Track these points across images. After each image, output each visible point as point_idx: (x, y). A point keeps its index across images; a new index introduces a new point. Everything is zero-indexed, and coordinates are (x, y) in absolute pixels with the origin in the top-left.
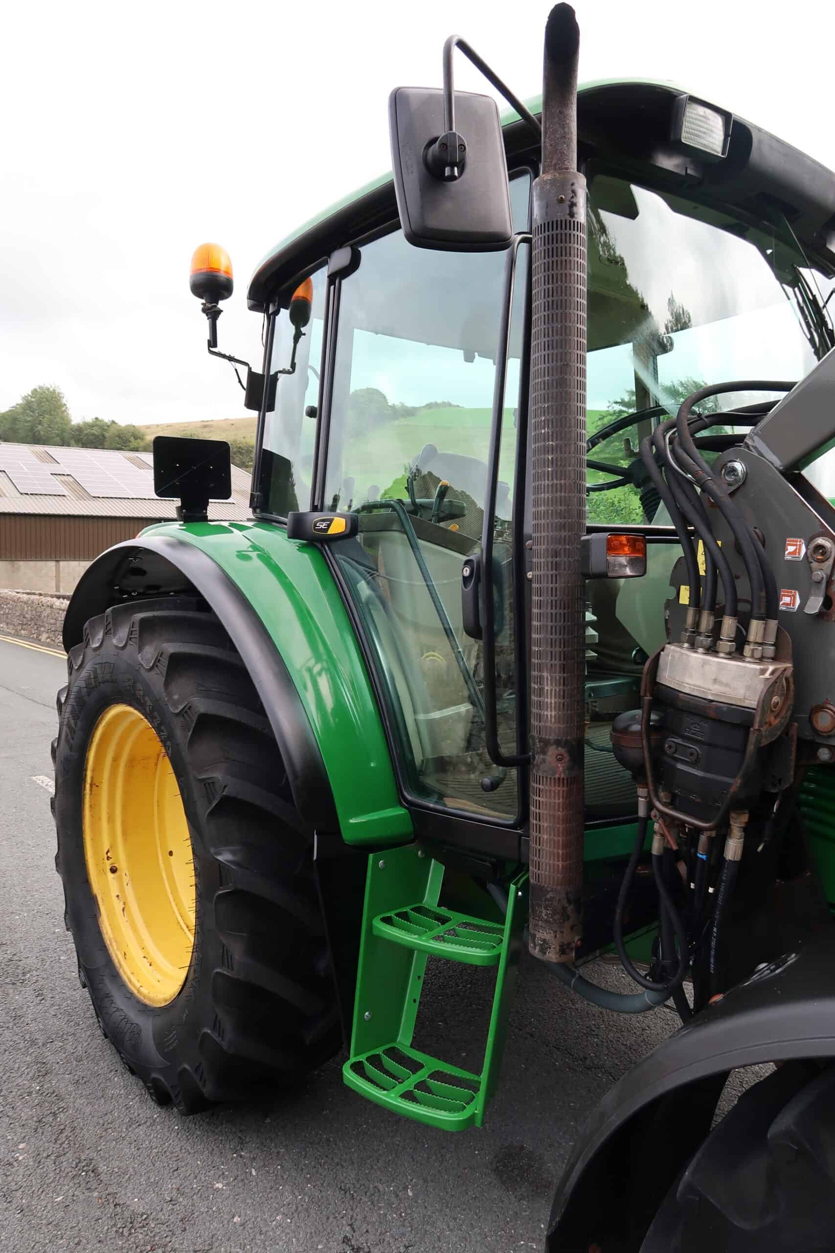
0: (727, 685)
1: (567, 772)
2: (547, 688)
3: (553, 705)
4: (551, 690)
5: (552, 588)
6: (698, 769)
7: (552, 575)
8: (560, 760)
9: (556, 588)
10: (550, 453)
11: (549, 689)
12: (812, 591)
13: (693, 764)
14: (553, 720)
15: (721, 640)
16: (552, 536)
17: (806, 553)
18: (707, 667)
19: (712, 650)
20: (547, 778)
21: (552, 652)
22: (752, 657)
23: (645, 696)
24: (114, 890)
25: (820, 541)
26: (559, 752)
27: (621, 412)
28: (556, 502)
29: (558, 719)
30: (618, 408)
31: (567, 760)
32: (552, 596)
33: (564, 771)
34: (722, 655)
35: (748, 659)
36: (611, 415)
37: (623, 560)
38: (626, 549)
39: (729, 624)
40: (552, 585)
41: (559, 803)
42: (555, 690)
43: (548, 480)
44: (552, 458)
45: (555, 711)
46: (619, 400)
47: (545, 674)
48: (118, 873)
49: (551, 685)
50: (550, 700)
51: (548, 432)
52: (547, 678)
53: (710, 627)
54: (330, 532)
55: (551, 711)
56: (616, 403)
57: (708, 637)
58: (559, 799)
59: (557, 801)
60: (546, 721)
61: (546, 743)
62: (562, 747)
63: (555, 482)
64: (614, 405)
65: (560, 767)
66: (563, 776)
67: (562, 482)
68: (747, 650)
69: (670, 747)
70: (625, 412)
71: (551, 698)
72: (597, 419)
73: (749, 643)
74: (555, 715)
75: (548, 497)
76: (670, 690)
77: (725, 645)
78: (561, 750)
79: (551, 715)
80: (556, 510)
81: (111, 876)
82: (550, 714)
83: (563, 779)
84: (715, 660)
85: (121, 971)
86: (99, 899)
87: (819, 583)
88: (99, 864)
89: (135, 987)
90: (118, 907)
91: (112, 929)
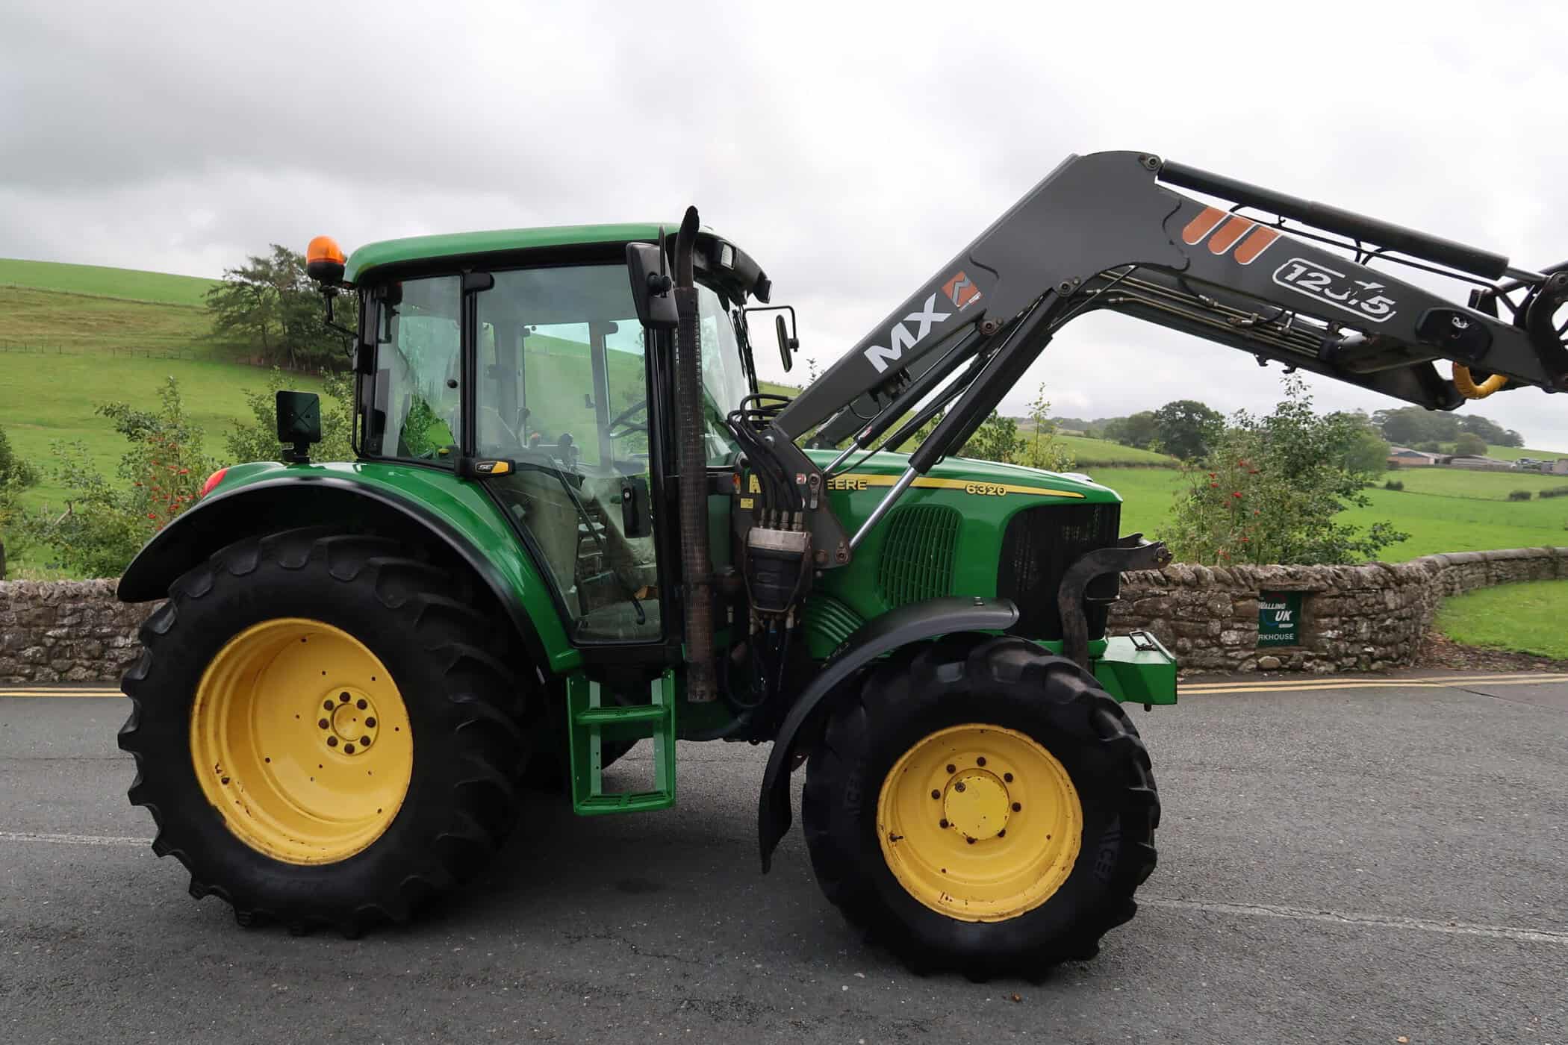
0: (789, 543)
1: (709, 598)
2: (697, 555)
3: (701, 564)
4: (699, 556)
6: (776, 585)
7: (695, 495)
8: (705, 592)
9: (698, 502)
10: (692, 431)
12: (812, 498)
13: (771, 583)
15: (782, 523)
17: (807, 480)
18: (778, 536)
19: (777, 528)
21: (698, 536)
22: (797, 530)
23: (743, 553)
24: (231, 799)
25: (814, 475)
26: (704, 589)
27: (243, 284)
29: (703, 571)
30: (238, 279)
31: (708, 592)
32: (696, 506)
33: (707, 598)
34: (783, 530)
35: (794, 531)
36: (228, 287)
39: (785, 515)
40: (696, 501)
41: (705, 615)
42: (701, 556)
44: (693, 434)
46: (240, 269)
47: (695, 548)
48: (230, 783)
49: (699, 553)
50: (699, 561)
52: (697, 549)
53: (776, 518)
54: (493, 472)
56: (235, 272)
57: (774, 522)
58: (705, 613)
61: (697, 585)
64: (232, 274)
65: (705, 596)
68: (794, 526)
69: (762, 578)
70: (249, 285)
72: (207, 292)
73: (794, 523)
76: (758, 549)
77: (784, 525)
78: (705, 585)
81: (224, 787)
82: (699, 568)
83: (708, 601)
84: (782, 532)
85: (273, 856)
86: (220, 808)
87: (815, 494)
88: (211, 779)
89: (300, 861)
90: (240, 810)
91: (244, 828)
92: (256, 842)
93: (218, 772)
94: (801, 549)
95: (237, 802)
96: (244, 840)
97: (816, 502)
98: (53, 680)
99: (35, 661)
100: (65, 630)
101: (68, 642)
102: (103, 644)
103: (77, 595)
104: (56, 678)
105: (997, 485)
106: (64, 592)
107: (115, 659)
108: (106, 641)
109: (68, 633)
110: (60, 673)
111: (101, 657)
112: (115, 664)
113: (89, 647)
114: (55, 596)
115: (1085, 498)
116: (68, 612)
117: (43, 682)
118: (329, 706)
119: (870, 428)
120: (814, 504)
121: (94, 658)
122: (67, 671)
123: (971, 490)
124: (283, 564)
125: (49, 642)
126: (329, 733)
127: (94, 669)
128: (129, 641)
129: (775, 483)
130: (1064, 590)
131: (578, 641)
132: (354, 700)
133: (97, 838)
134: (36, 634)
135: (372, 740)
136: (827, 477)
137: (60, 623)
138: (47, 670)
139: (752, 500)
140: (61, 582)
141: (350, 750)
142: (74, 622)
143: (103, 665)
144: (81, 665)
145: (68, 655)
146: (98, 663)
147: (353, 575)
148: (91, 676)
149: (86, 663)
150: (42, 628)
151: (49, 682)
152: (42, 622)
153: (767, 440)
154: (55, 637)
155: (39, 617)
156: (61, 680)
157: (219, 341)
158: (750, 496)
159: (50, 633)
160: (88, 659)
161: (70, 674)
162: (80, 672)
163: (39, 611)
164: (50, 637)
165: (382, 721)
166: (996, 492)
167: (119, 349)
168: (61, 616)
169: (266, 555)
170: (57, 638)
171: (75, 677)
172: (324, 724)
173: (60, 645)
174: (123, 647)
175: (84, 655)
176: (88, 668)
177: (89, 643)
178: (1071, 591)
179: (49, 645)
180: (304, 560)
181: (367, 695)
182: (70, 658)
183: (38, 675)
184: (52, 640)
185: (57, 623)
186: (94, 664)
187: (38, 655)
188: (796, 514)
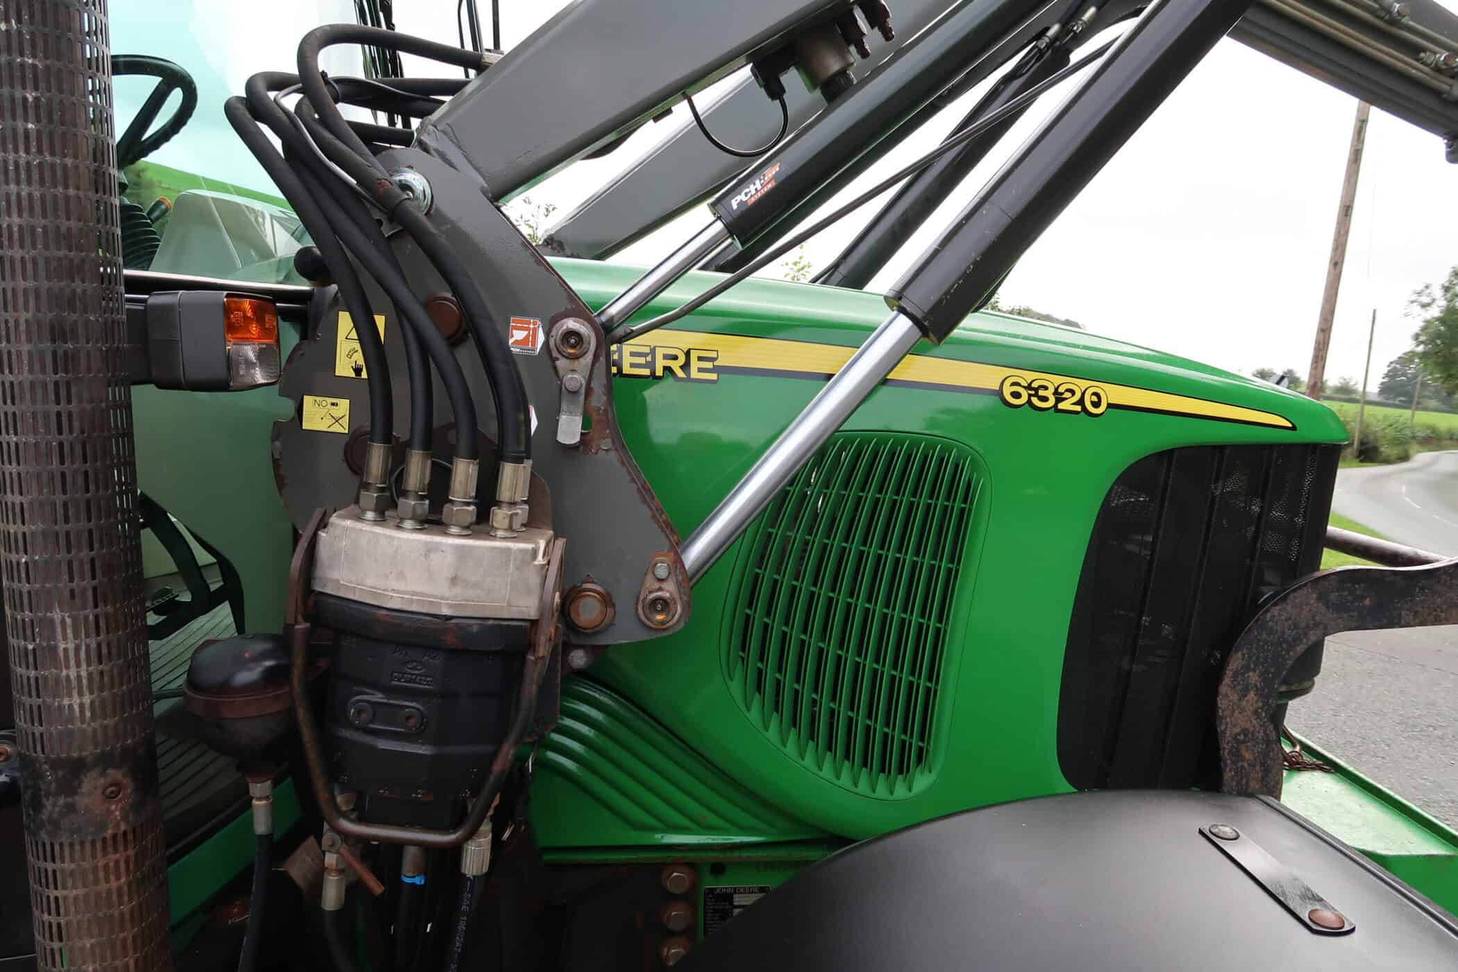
0: (476, 585)
1: (131, 818)
2: (66, 644)
3: (85, 681)
4: (77, 649)
5: (59, 414)
6: (423, 744)
7: (56, 384)
8: (111, 797)
9: (70, 414)
10: (30, 84)
11: (71, 646)
12: (564, 406)
13: (414, 737)
14: (88, 714)
15: (452, 502)
16: (49, 290)
17: (546, 343)
18: (435, 558)
19: (433, 521)
20: (82, 843)
21: (70, 564)
22: (510, 528)
23: (296, 622)
25: (571, 324)
26: (109, 780)
28: (56, 210)
29: (99, 710)
31: (129, 791)
32: (60, 433)
33: (125, 818)
34: (454, 530)
35: (500, 533)
37: (250, 352)
38: (254, 329)
39: (464, 473)
40: (57, 408)
41: (119, 889)
42: (88, 646)
43: (27, 151)
44: (36, 99)
45: (91, 692)
47: (57, 615)
49: (76, 635)
51: (20, 33)
52: (63, 621)
53: (427, 481)
55: (81, 694)
57: (422, 498)
58: (118, 878)
59: (114, 884)
60: (71, 720)
61: (75, 769)
62: (116, 767)
63: (48, 158)
65: (116, 810)
66: (123, 827)
67: (69, 161)
68: (500, 516)
69: (359, 712)
71: (78, 665)
73: (498, 504)
74: (92, 703)
75: (30, 195)
76: (344, 603)
78: (115, 774)
79: (82, 706)
80: (58, 228)
82: (78, 702)
83: (125, 833)
84: (450, 542)
87: (575, 393)
94: (525, 605)
97: (578, 420)
105: (1084, 384)
115: (1294, 428)
119: (772, 172)
120: (569, 430)
123: (1016, 395)
129: (425, 350)
130: (1236, 674)
136: (610, 333)
139: (344, 404)
153: (406, 187)
158: (337, 388)
166: (1081, 402)
178: (1254, 677)
188: (508, 469)
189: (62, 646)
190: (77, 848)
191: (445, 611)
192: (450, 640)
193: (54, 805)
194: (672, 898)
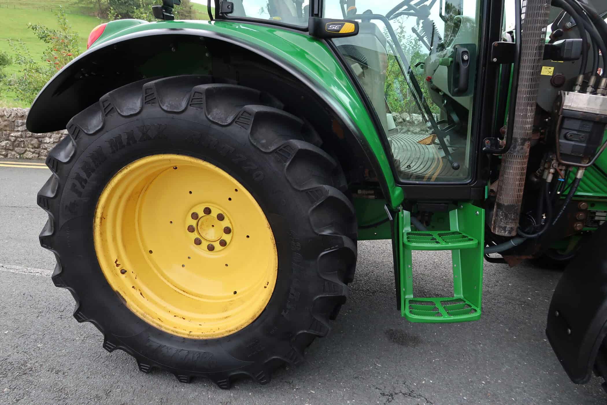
6: (584, 144)
8: (528, 147)
11: (530, 114)
14: (529, 129)
15: (589, 86)
20: (522, 156)
22: (600, 93)
23: (561, 115)
24: (128, 285)
26: (529, 143)
42: (532, 115)
45: (531, 125)
48: (126, 273)
49: (531, 112)
50: (528, 120)
52: (529, 110)
54: (340, 32)
55: (529, 125)
60: (526, 130)
61: (524, 140)
69: (571, 136)
74: (530, 127)
76: (571, 111)
77: (590, 89)
78: (531, 142)
79: (528, 127)
81: (123, 276)
83: (528, 155)
84: (599, 96)
85: (163, 329)
86: (121, 292)
88: (113, 271)
89: (184, 334)
90: (136, 293)
91: (140, 308)
92: (150, 318)
93: (118, 265)
95: (133, 287)
96: (141, 317)
98: (17, 158)
99: (7, 148)
100: (20, 133)
101: (22, 139)
102: (39, 141)
103: (23, 116)
104: (18, 157)
106: (17, 114)
107: (45, 149)
108: (40, 139)
109: (21, 135)
110: (20, 154)
111: (39, 147)
112: (46, 151)
113: (32, 142)
114: (12, 116)
116: (20, 124)
117: (11, 158)
118: (195, 216)
121: (35, 148)
122: (23, 154)
124: (165, 108)
125: (13, 139)
126: (194, 235)
127: (36, 153)
128: (52, 140)
131: (402, 181)
132: (214, 213)
133: (39, 270)
134: (5, 135)
135: (228, 242)
137: (17, 129)
138: (13, 153)
139: (553, 68)
140: (15, 109)
141: (211, 248)
142: (23, 129)
143: (40, 151)
144: (30, 151)
145: (23, 146)
146: (38, 150)
147: (229, 120)
148: (35, 157)
149: (32, 150)
150: (8, 132)
151: (14, 159)
152: (8, 128)
154: (15, 137)
155: (5, 126)
156: (20, 158)
157: (80, 5)
159: (12, 134)
160: (32, 148)
161: (25, 155)
162: (29, 154)
163: (6, 123)
164: (12, 136)
165: (235, 230)
167: (39, 7)
168: (16, 126)
169: (148, 100)
170: (16, 137)
171: (27, 157)
172: (191, 229)
173: (18, 141)
174: (49, 143)
175: (30, 146)
176: (33, 153)
177: (31, 140)
179: (12, 140)
180: (184, 104)
181: (224, 210)
182: (24, 147)
183: (9, 155)
184: (14, 138)
185: (15, 129)
186: (36, 151)
187: (8, 145)
189: (528, 114)
190: (519, 157)
191: (598, 113)
192: (597, 119)
193: (519, 147)
194: (581, 211)
